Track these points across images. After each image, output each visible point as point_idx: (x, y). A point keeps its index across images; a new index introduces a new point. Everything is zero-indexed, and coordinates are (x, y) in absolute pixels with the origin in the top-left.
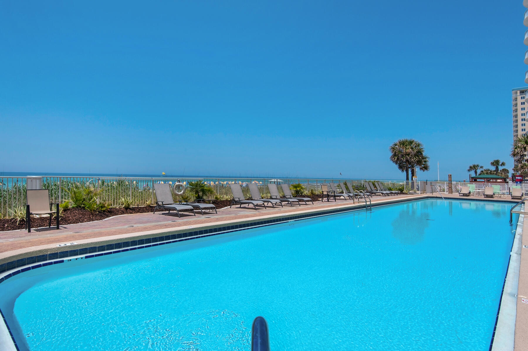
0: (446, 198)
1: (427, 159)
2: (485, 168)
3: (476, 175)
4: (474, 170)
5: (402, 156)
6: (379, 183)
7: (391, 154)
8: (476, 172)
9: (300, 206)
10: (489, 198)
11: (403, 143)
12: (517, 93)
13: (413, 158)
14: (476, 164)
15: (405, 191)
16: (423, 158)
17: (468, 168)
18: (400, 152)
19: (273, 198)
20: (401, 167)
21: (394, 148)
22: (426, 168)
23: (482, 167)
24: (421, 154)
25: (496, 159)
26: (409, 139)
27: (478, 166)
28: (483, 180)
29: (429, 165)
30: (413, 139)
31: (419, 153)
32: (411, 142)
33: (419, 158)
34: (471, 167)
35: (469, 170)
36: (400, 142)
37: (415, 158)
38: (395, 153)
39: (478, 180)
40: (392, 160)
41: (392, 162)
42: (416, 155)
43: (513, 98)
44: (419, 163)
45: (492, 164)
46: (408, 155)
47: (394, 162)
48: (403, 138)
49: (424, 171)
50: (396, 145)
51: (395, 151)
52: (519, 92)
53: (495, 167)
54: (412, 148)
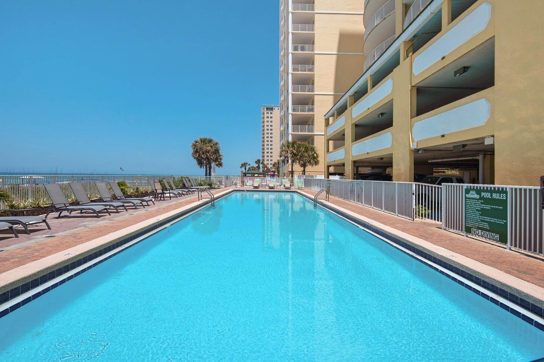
0: (247, 191)
1: (222, 157)
2: (251, 166)
3: (246, 171)
4: (244, 167)
5: (203, 153)
6: (187, 179)
7: (191, 151)
8: (245, 169)
9: (144, 207)
10: (272, 189)
11: (203, 141)
12: (264, 109)
13: (212, 155)
14: (246, 162)
15: (213, 186)
16: (220, 156)
17: (241, 166)
18: (201, 149)
19: (104, 200)
20: (200, 163)
21: (195, 145)
22: (220, 165)
23: (249, 165)
24: (219, 152)
25: (258, 159)
26: (208, 137)
27: (247, 163)
28: (250, 175)
29: (222, 162)
30: (212, 138)
31: (217, 151)
32: (210, 141)
33: (217, 156)
34: (242, 165)
35: (241, 167)
36: (201, 140)
37: (214, 155)
38: (197, 150)
39: (247, 175)
40: (193, 156)
41: (193, 158)
42: (215, 153)
43: (262, 113)
44: (216, 160)
45: (256, 162)
46: (208, 152)
47: (195, 158)
48: (203, 137)
49: (219, 167)
50: (197, 142)
51: (197, 148)
52: (265, 108)
53: (258, 165)
54: (211, 147)
